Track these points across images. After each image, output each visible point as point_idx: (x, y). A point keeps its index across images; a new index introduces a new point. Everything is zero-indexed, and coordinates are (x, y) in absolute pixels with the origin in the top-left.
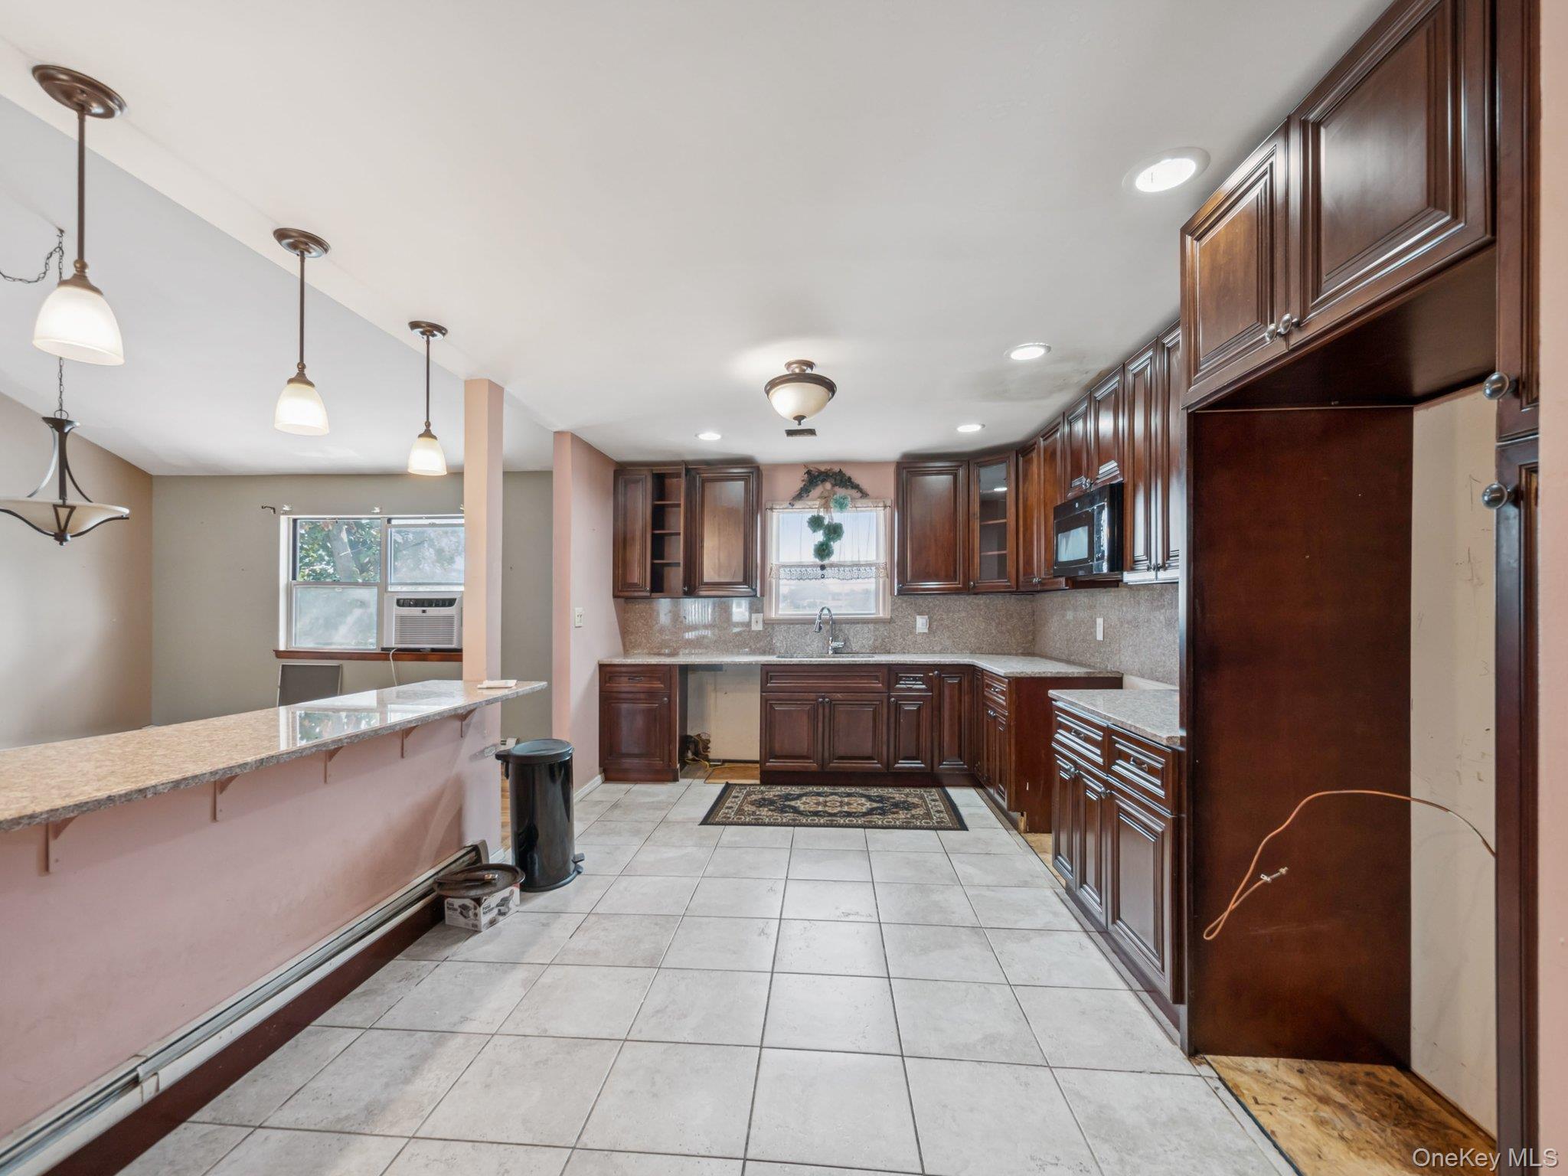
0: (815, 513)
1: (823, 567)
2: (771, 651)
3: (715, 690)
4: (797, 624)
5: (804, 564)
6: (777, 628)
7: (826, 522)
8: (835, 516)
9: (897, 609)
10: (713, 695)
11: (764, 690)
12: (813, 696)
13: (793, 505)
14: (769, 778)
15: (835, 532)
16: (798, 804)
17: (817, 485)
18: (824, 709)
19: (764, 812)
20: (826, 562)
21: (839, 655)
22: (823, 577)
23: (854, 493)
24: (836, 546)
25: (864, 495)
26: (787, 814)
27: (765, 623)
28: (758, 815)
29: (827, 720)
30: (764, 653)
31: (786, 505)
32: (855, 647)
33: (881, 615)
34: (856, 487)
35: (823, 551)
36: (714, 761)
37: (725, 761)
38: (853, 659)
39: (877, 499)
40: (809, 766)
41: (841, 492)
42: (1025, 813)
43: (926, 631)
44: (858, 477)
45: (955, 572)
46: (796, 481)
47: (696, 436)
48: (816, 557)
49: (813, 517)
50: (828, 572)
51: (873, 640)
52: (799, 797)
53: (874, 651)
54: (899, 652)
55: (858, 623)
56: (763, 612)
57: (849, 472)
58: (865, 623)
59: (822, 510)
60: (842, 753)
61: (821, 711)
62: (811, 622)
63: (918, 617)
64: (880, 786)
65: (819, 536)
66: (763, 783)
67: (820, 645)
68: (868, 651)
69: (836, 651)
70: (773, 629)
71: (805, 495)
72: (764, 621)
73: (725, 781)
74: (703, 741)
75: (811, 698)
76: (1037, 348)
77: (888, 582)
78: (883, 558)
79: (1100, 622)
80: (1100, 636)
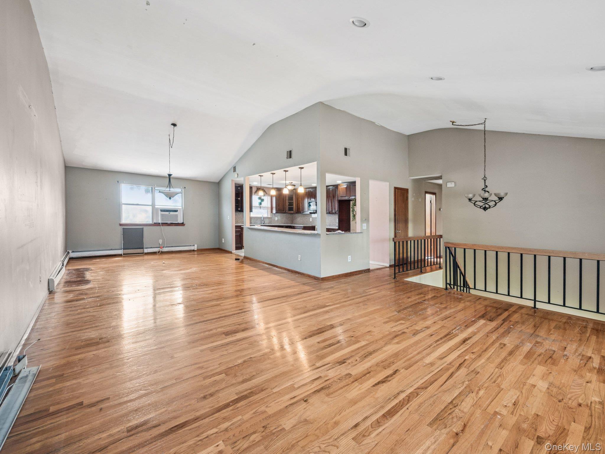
4: (256, 218)
5: (257, 206)
7: (261, 198)
9: (273, 216)
15: (262, 200)
20: (261, 206)
22: (260, 209)
23: (266, 193)
24: (262, 203)
31: (254, 194)
32: (266, 223)
33: (270, 216)
35: (260, 204)
39: (269, 195)
43: (277, 220)
44: (266, 190)
45: (284, 210)
46: (255, 190)
51: (268, 221)
55: (266, 218)
57: (264, 189)
63: (276, 217)
67: (260, 222)
70: (251, 219)
71: (257, 192)
77: (271, 210)
78: (269, 206)
79: (311, 219)
80: (311, 221)
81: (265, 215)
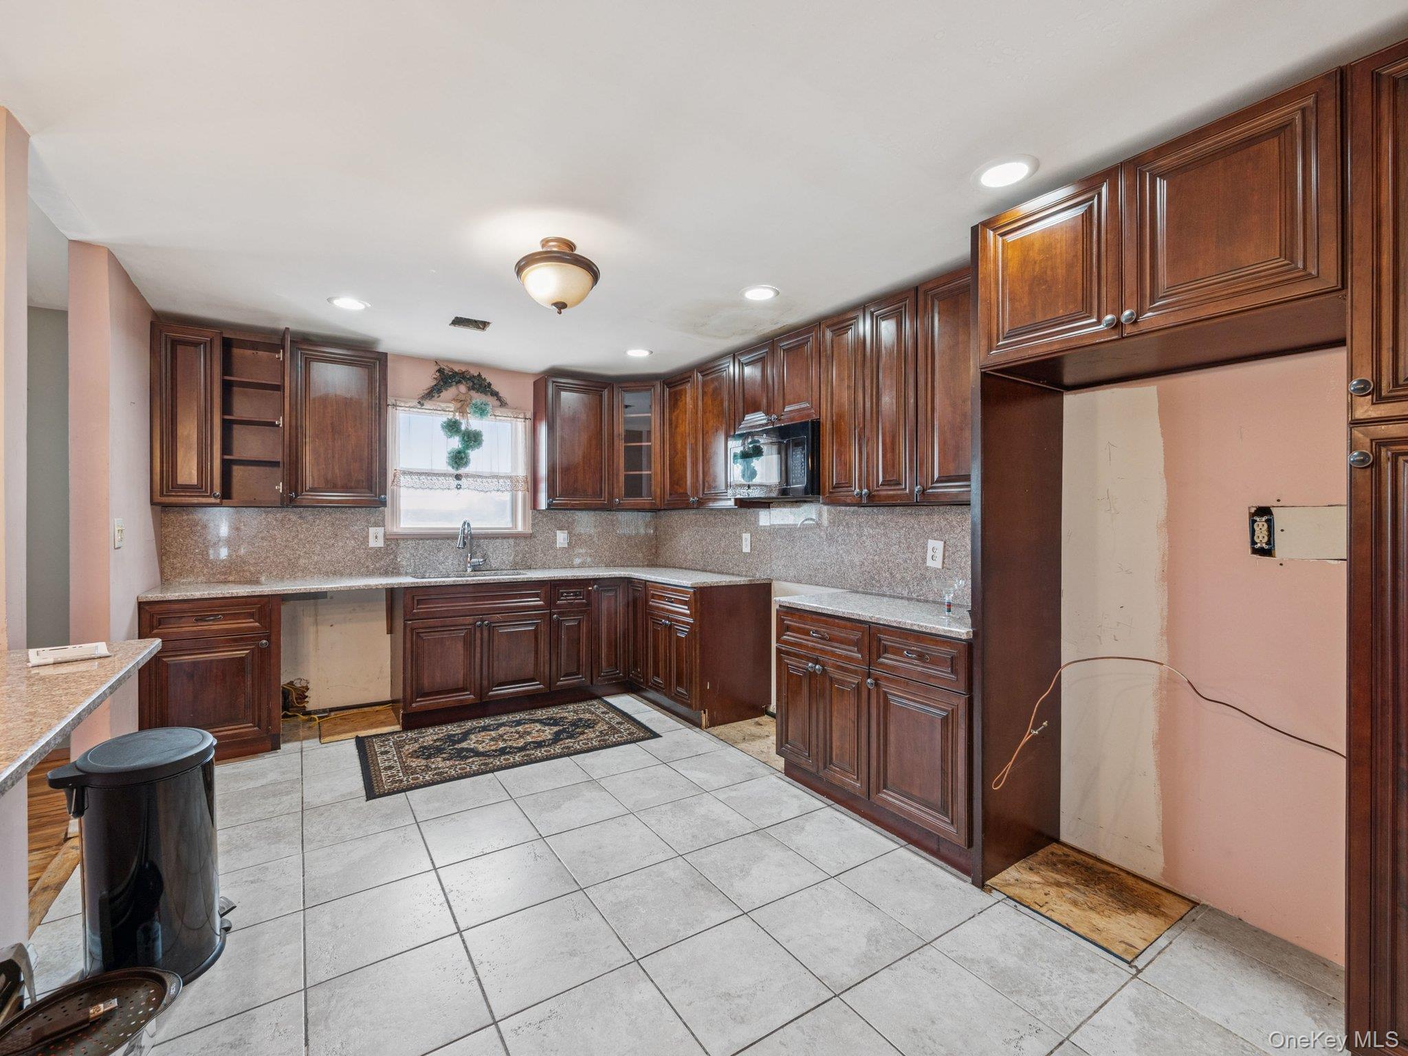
0: (450, 416)
1: (458, 477)
2: (396, 572)
3: (316, 623)
4: (428, 539)
5: (436, 472)
6: (402, 544)
7: (463, 427)
8: (473, 423)
9: (538, 523)
10: (312, 629)
11: (408, 617)
12: (470, 619)
13: (422, 405)
14: (413, 721)
15: (472, 439)
16: (470, 743)
17: (451, 386)
18: (482, 634)
19: (439, 763)
20: (462, 471)
21: (479, 573)
22: (459, 487)
23: (492, 401)
24: (473, 454)
25: (503, 404)
26: (471, 760)
27: (387, 538)
28: (435, 769)
29: (485, 645)
30: (386, 573)
31: (415, 403)
32: (494, 563)
33: (520, 528)
34: (495, 394)
35: (459, 459)
36: (316, 712)
37: (332, 710)
38: (496, 577)
39: (517, 411)
40: (466, 699)
41: (478, 398)
42: (707, 710)
43: (566, 546)
44: (497, 385)
45: (601, 490)
46: (427, 379)
47: (329, 300)
48: (449, 464)
49: (450, 421)
50: (464, 482)
51: (513, 556)
52: (465, 736)
53: (515, 567)
54: (539, 568)
55: (498, 538)
56: (384, 526)
57: (489, 378)
58: (505, 538)
59: (457, 414)
60: (502, 678)
61: (478, 635)
62: (451, 537)
63: (558, 532)
64: (542, 707)
65: (456, 443)
66: (406, 727)
67: (456, 562)
68: (508, 567)
69: (476, 569)
70: (398, 545)
71: (436, 395)
72: (385, 535)
73: (354, 734)
74: (296, 689)
75: (467, 622)
76: (767, 290)
77: (529, 496)
78: (522, 471)
79: (746, 537)
80: (746, 549)
81: (502, 523)
